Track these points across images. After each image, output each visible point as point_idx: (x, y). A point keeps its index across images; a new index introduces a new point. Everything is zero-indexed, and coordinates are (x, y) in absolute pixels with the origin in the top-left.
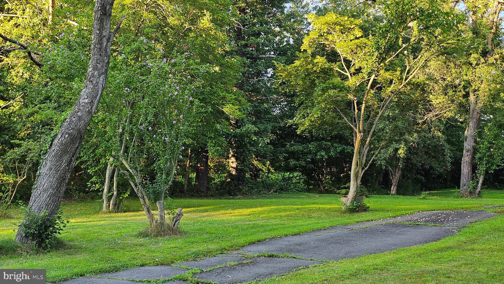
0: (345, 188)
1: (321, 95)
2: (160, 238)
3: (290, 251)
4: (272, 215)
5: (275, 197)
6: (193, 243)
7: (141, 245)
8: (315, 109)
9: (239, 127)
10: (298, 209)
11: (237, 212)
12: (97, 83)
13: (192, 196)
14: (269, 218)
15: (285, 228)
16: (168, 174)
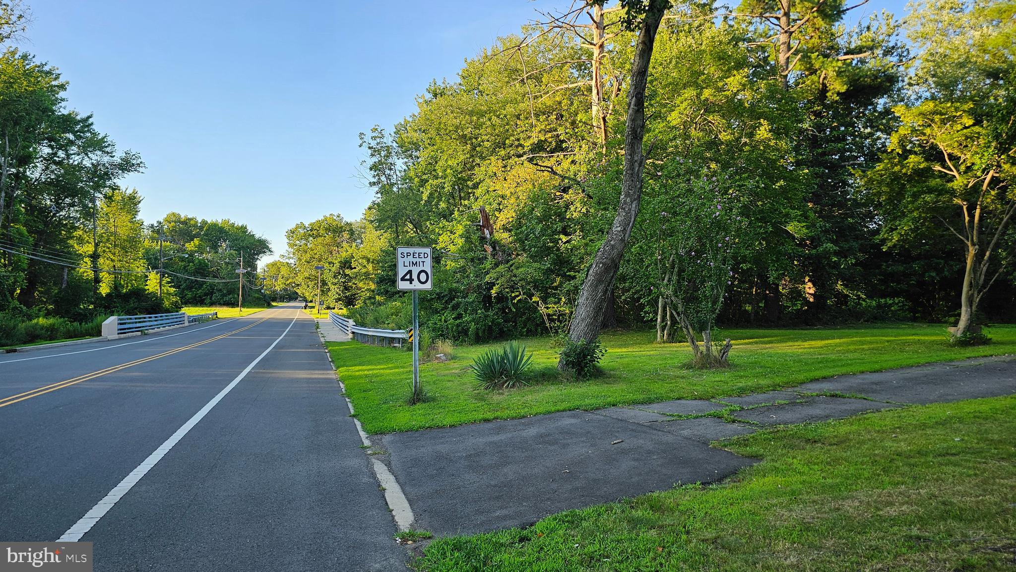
0: (955, 316)
1: (912, 202)
2: (705, 371)
3: (860, 391)
4: (852, 347)
5: (866, 328)
6: (741, 377)
7: (683, 377)
8: (905, 220)
9: (815, 248)
10: (888, 341)
11: (806, 344)
12: (630, 209)
13: (760, 327)
14: (848, 351)
15: (864, 363)
16: (714, 303)
